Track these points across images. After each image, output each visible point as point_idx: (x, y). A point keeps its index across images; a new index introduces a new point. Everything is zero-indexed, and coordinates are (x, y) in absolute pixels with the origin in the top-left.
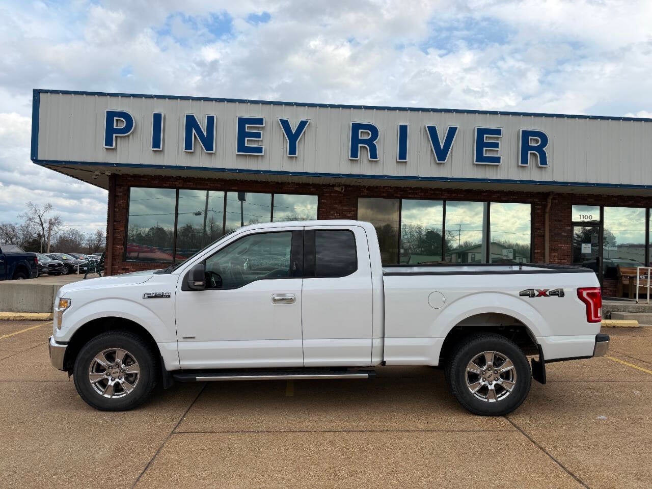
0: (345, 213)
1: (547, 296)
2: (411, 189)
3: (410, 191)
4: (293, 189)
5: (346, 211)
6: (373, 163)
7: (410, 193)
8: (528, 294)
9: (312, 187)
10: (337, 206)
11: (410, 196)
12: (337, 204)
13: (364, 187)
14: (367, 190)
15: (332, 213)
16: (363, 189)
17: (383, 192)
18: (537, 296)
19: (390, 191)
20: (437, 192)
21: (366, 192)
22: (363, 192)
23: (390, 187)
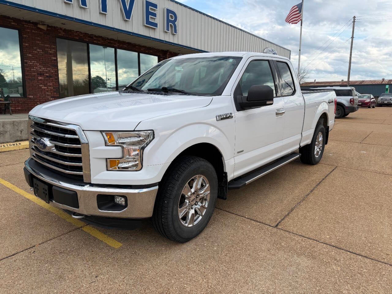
0: (47, 49)
2: (95, 36)
3: (95, 38)
5: (47, 47)
6: (83, 10)
7: (95, 40)
10: (38, 42)
11: (95, 42)
12: (38, 40)
14: (63, 32)
15: (35, 48)
16: (60, 31)
17: (76, 36)
19: (81, 35)
20: (112, 42)
21: (62, 34)
22: (60, 33)
23: (81, 32)
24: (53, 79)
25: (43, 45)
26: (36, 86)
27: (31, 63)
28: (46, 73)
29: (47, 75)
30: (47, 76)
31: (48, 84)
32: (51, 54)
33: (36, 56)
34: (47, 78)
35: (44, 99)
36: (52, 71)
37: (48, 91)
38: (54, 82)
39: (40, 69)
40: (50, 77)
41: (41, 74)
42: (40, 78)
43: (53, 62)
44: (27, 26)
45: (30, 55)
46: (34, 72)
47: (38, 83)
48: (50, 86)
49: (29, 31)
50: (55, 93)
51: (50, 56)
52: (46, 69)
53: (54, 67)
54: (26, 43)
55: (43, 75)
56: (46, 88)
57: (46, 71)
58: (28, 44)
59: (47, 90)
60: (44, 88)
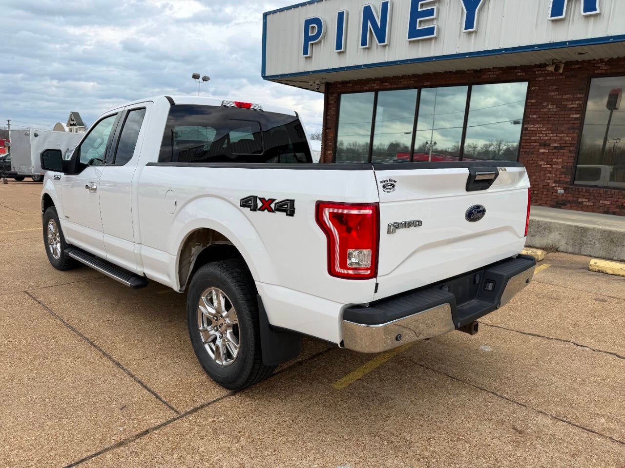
0: (565, 103)
1: (273, 211)
4: (495, 76)
5: (567, 100)
6: (592, 20)
8: (249, 203)
9: (519, 71)
10: (553, 94)
12: (554, 91)
13: (602, 60)
14: (606, 65)
15: (545, 104)
16: (600, 65)
18: (260, 210)
21: (603, 68)
22: (599, 68)
24: (564, 151)
25: (560, 97)
26: (534, 163)
27: (533, 129)
28: (555, 141)
29: (556, 145)
30: (555, 148)
31: (554, 160)
32: (571, 109)
33: (544, 116)
34: (554, 151)
35: (541, 183)
36: (567, 139)
37: (550, 172)
38: (565, 158)
39: (546, 136)
40: (561, 148)
41: (545, 145)
42: (542, 151)
43: (571, 122)
44: (540, 72)
45: (535, 116)
46: (535, 141)
47: (537, 159)
48: (557, 163)
49: (541, 79)
50: (563, 176)
51: (569, 112)
52: (556, 136)
53: (571, 132)
54: (532, 99)
55: (549, 145)
56: (549, 166)
57: (555, 138)
58: (535, 99)
59: (551, 169)
60: (545, 166)
